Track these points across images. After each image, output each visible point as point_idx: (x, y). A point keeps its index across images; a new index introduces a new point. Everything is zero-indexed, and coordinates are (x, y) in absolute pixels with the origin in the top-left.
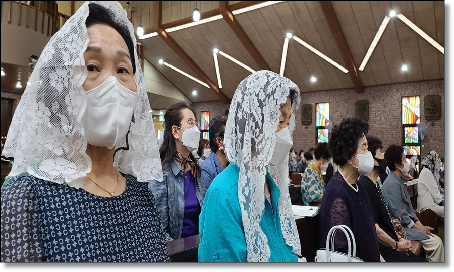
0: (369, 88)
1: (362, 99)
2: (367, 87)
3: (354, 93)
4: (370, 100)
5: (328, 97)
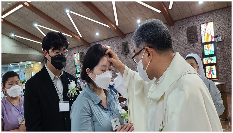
0: (128, 35)
1: (125, 41)
2: (127, 34)
3: (121, 39)
4: (129, 42)
5: (109, 43)
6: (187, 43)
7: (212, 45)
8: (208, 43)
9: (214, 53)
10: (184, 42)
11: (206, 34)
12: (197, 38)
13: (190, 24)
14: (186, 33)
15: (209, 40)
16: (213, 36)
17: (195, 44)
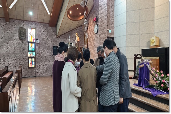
6: (18, 39)
7: (34, 44)
8: (31, 43)
9: (34, 50)
10: (16, 37)
11: (31, 36)
12: (25, 37)
13: (22, 25)
14: (18, 31)
15: (32, 41)
16: (35, 38)
17: (24, 41)
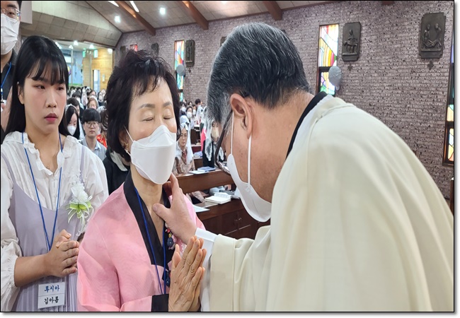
6: (416, 56)
10: (410, 52)
12: (442, 47)
13: (432, 6)
14: (418, 30)
17: (435, 63)
